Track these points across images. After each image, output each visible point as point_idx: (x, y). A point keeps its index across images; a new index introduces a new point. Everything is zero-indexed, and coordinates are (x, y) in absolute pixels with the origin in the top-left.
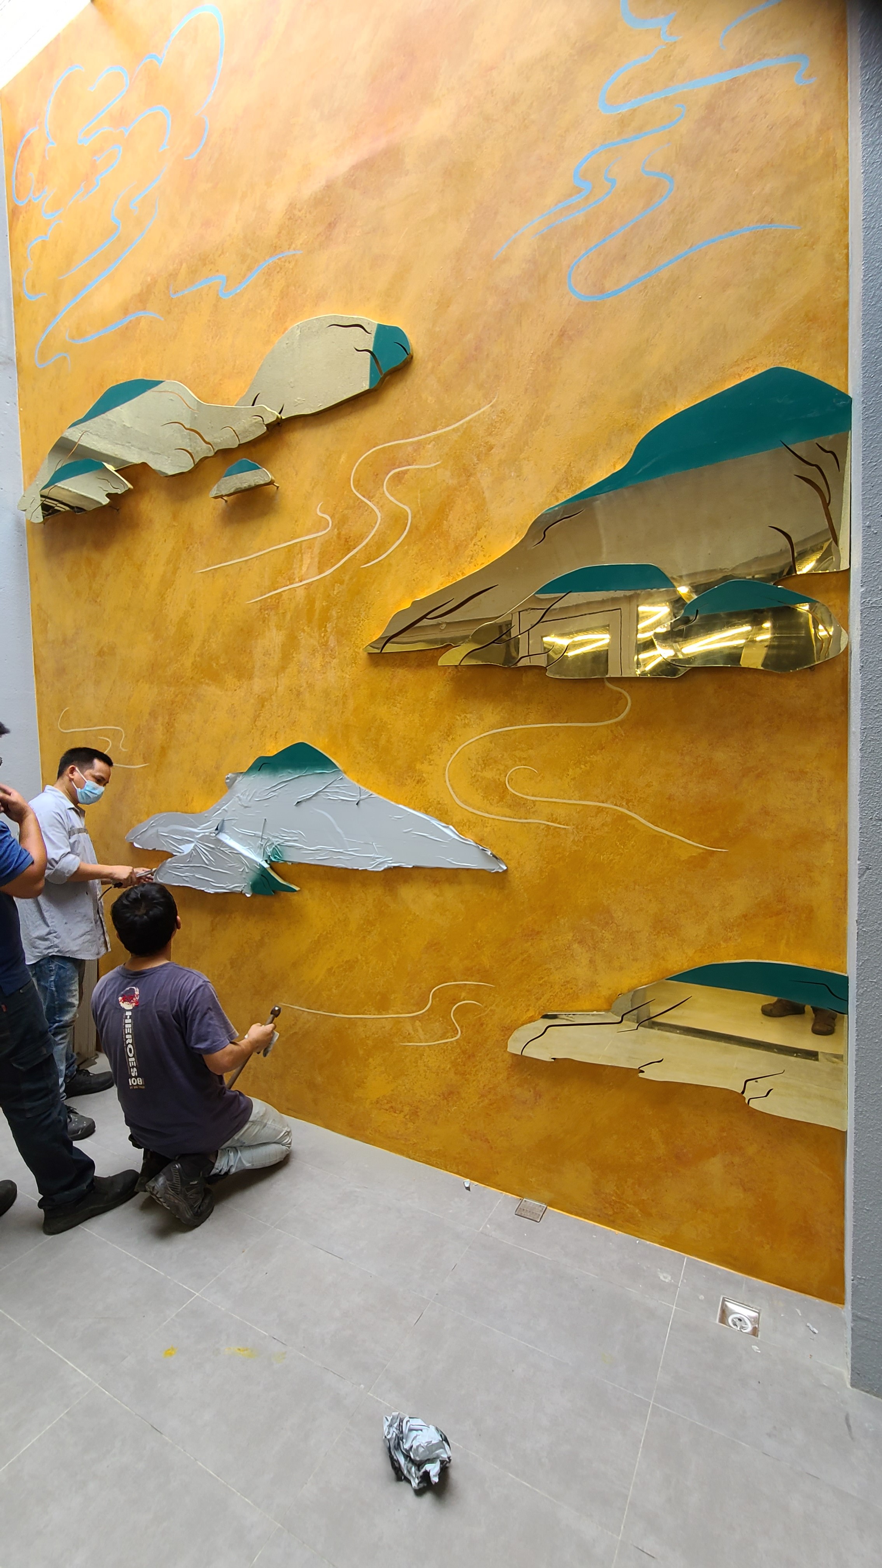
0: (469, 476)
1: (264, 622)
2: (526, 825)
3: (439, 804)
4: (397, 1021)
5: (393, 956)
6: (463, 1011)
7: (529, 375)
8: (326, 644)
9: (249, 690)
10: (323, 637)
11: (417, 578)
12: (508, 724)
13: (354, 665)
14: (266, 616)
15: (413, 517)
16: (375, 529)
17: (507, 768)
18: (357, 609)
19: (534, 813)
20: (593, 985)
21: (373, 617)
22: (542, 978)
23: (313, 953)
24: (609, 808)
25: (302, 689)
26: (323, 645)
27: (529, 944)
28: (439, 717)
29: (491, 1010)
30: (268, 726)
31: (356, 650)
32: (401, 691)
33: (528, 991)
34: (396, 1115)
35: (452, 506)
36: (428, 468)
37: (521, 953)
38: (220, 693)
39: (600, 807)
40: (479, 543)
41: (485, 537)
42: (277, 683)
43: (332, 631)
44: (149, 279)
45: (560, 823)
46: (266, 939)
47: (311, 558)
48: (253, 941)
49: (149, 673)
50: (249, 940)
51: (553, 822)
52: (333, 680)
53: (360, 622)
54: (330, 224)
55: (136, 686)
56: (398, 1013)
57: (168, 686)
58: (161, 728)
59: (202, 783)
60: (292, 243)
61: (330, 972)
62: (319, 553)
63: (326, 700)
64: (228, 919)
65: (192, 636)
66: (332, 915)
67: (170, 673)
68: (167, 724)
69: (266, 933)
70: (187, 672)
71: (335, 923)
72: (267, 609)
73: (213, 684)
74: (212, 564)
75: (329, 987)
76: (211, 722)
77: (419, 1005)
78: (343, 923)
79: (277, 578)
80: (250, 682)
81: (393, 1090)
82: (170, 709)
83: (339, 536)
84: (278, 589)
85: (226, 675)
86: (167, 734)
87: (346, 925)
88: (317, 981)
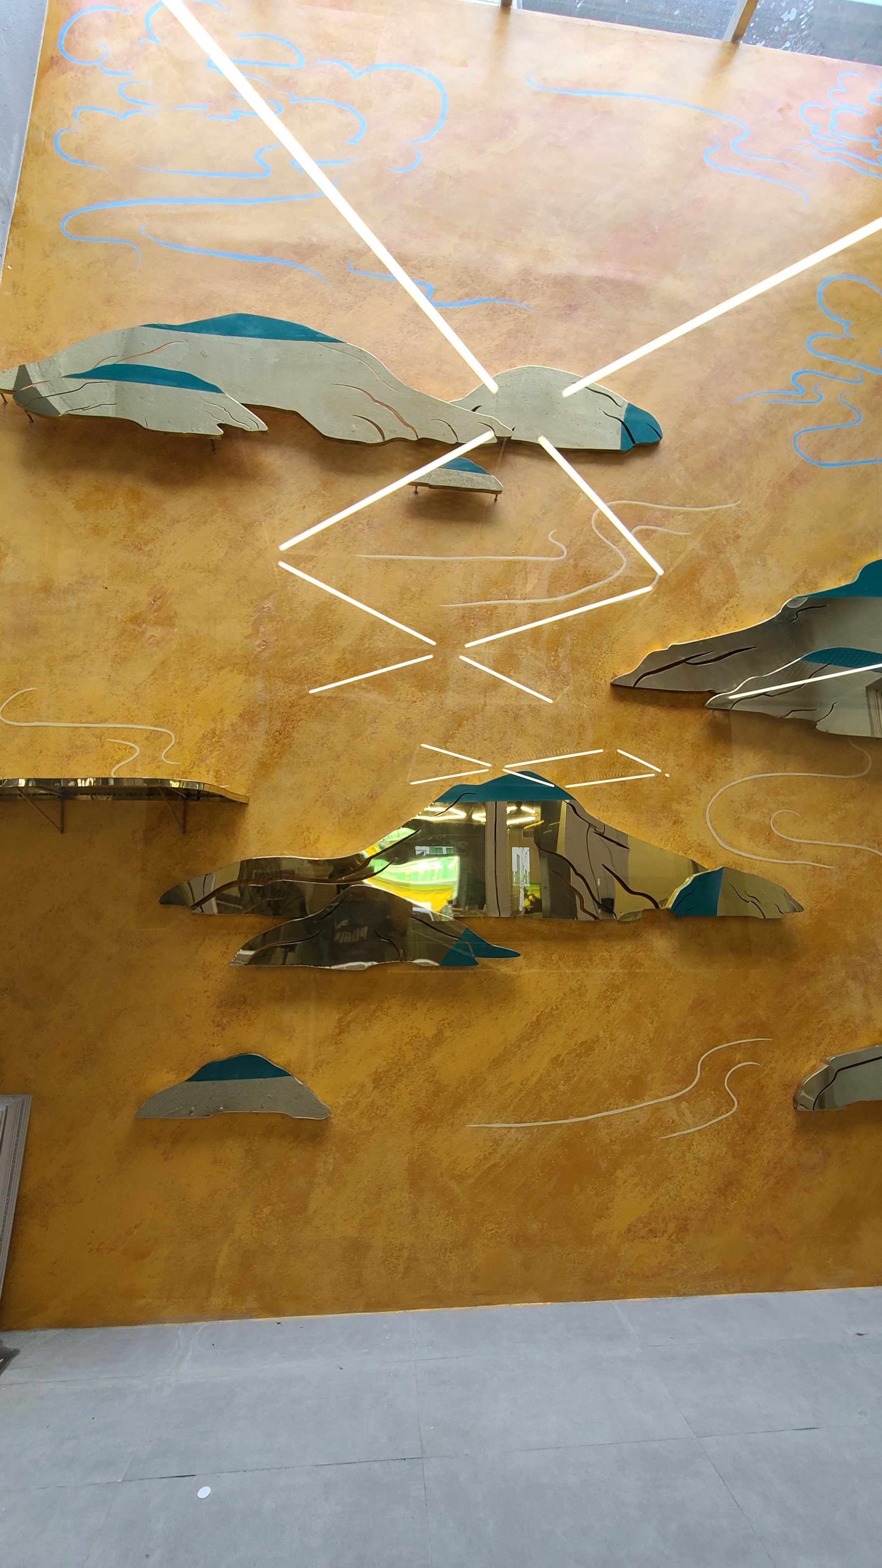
0: (719, 553)
1: (467, 631)
2: (794, 866)
3: (701, 846)
4: (656, 1109)
5: (649, 1025)
6: (738, 1076)
7: (768, 494)
8: (555, 669)
9: (438, 704)
10: (554, 661)
11: (669, 624)
12: (769, 771)
13: (593, 695)
16: (620, 571)
17: (771, 811)
18: (597, 640)
19: (799, 854)
20: (869, 1019)
21: (617, 652)
22: (821, 1021)
23: (528, 1040)
24: (864, 850)
25: (521, 713)
26: (553, 669)
27: (805, 987)
28: (697, 758)
29: (771, 1069)
31: (597, 681)
32: (652, 728)
33: (808, 1038)
34: (657, 1240)
35: (703, 572)
36: (677, 535)
37: (798, 999)
39: (858, 849)
40: (731, 609)
41: (737, 605)
43: (565, 657)
44: (315, 240)
45: (824, 864)
46: (447, 1033)
47: (539, 579)
48: (421, 1039)
49: (247, 662)
50: (414, 1038)
51: (818, 862)
52: (566, 708)
53: (602, 654)
54: (570, 306)
55: (216, 675)
56: (657, 1097)
57: (286, 682)
58: (264, 737)
59: (340, 816)
60: (524, 299)
61: (556, 1061)
62: (550, 577)
63: (556, 728)
64: (375, 1011)
65: (340, 627)
66: (559, 985)
67: (292, 666)
68: (277, 733)
69: (448, 1024)
70: (326, 670)
71: (565, 994)
72: (474, 618)
73: (374, 690)
74: (387, 553)
75: (553, 1084)
76: (367, 737)
77: (685, 1080)
78: (576, 993)
79: (490, 589)
80: (440, 695)
81: (652, 1206)
82: (286, 713)
83: (576, 566)
84: (491, 600)
85: (399, 682)
86: (275, 746)
87: (580, 995)
88: (534, 1080)
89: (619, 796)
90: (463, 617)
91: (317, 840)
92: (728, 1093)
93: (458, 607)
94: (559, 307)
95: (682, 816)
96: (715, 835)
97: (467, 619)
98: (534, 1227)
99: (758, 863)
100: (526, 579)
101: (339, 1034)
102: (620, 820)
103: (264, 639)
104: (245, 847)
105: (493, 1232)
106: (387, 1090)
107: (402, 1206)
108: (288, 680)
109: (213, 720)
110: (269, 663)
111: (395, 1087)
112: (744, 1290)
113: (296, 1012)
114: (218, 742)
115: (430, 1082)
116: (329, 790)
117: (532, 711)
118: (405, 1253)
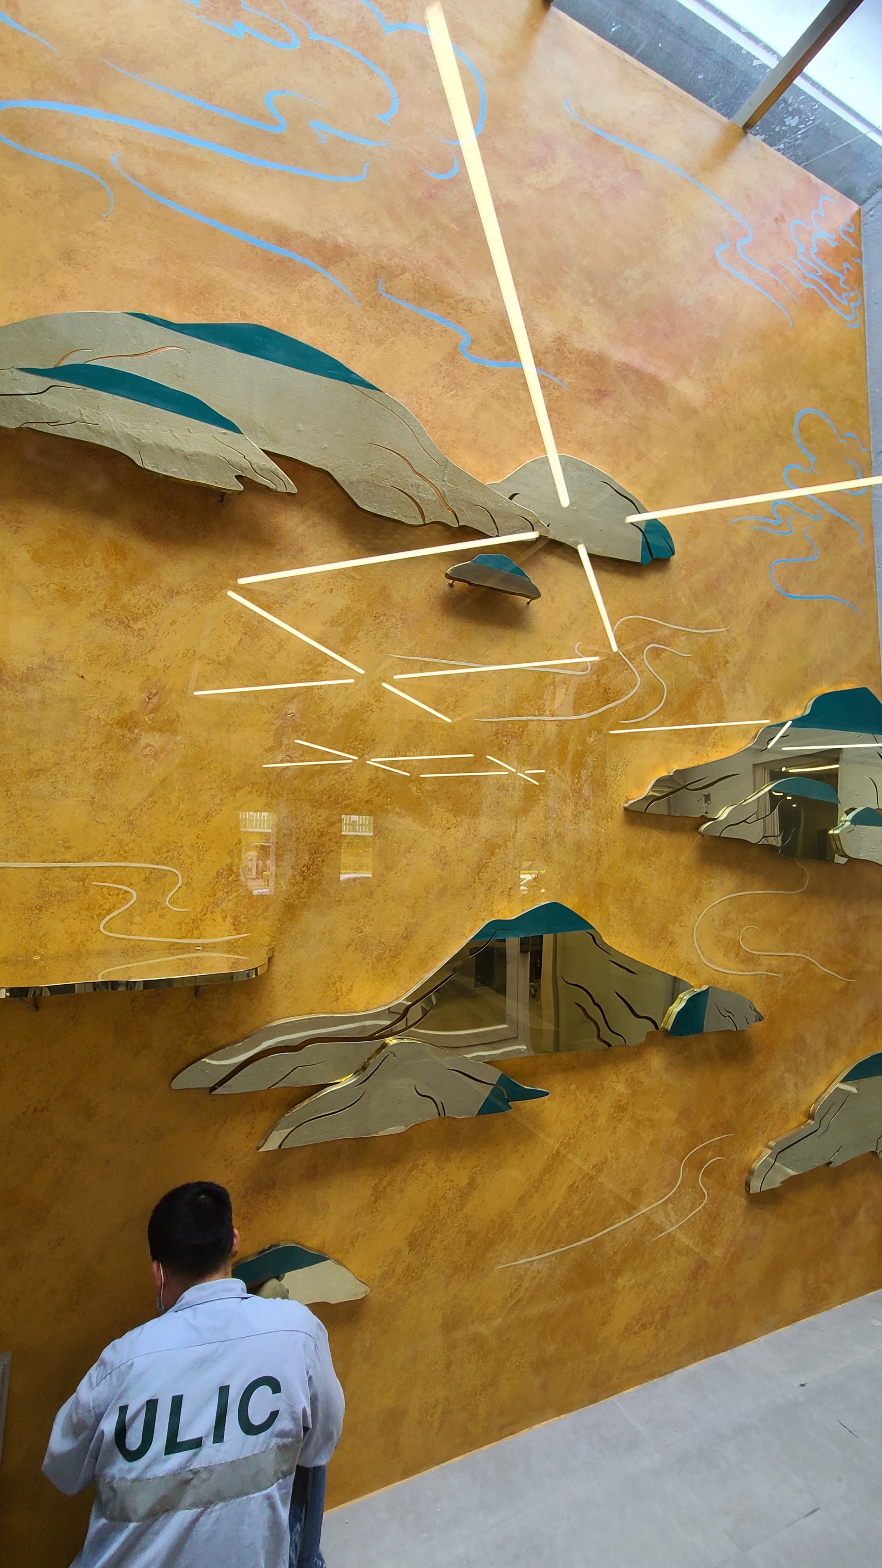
0: (712, 677)
2: (754, 977)
3: (689, 964)
4: (650, 1214)
5: (646, 1139)
6: (709, 1172)
7: (750, 622)
8: (578, 792)
9: (472, 831)
10: (577, 784)
12: (741, 890)
13: (609, 819)
14: (504, 743)
15: (669, 693)
16: (634, 690)
17: (741, 927)
18: (614, 762)
19: (758, 965)
20: (797, 1103)
21: (630, 775)
22: (766, 1111)
23: (549, 1173)
24: (801, 957)
25: (549, 839)
26: (576, 792)
27: (757, 1083)
28: (689, 880)
29: (731, 1160)
30: (499, 879)
31: (612, 804)
32: (656, 852)
34: (646, 1332)
35: (700, 696)
36: (681, 656)
37: (752, 1094)
38: (420, 829)
39: (797, 956)
40: (719, 734)
41: (724, 730)
42: (516, 827)
43: (587, 780)
44: (341, 240)
45: (774, 973)
46: (479, 1180)
47: (566, 695)
48: (455, 1191)
49: (268, 781)
50: (448, 1191)
51: (770, 972)
52: (587, 833)
53: (617, 777)
54: (600, 391)
55: (230, 798)
56: (651, 1204)
57: (314, 806)
58: (290, 873)
59: (374, 960)
60: (558, 373)
61: (572, 1189)
62: (575, 693)
63: (577, 854)
64: (410, 1171)
65: (373, 741)
66: (576, 1114)
67: (320, 787)
68: (305, 868)
69: (480, 1170)
70: (358, 792)
71: (581, 1122)
72: (507, 735)
73: (408, 815)
74: (421, 654)
75: (569, 1210)
76: (401, 870)
77: (671, 1185)
78: (590, 1119)
79: (522, 703)
80: (473, 821)
81: (643, 1303)
82: (314, 843)
83: (598, 681)
84: (523, 716)
85: (434, 806)
86: (303, 883)
87: (593, 1121)
88: (554, 1209)
89: (628, 921)
90: (497, 733)
91: (350, 990)
92: (702, 1189)
93: (492, 722)
94: (589, 390)
95: (675, 936)
96: (700, 953)
97: (499, 735)
98: (551, 1348)
99: (730, 976)
100: (554, 693)
101: (375, 1202)
102: (629, 945)
103: (288, 754)
104: (271, 1007)
105: (517, 1364)
106: (423, 1250)
107: (436, 1363)
108: (317, 804)
109: (229, 853)
110: (293, 782)
111: (430, 1245)
112: (707, 1356)
113: (330, 1187)
114: (235, 881)
115: (463, 1233)
116: (362, 932)
117: (557, 837)
118: (440, 1408)
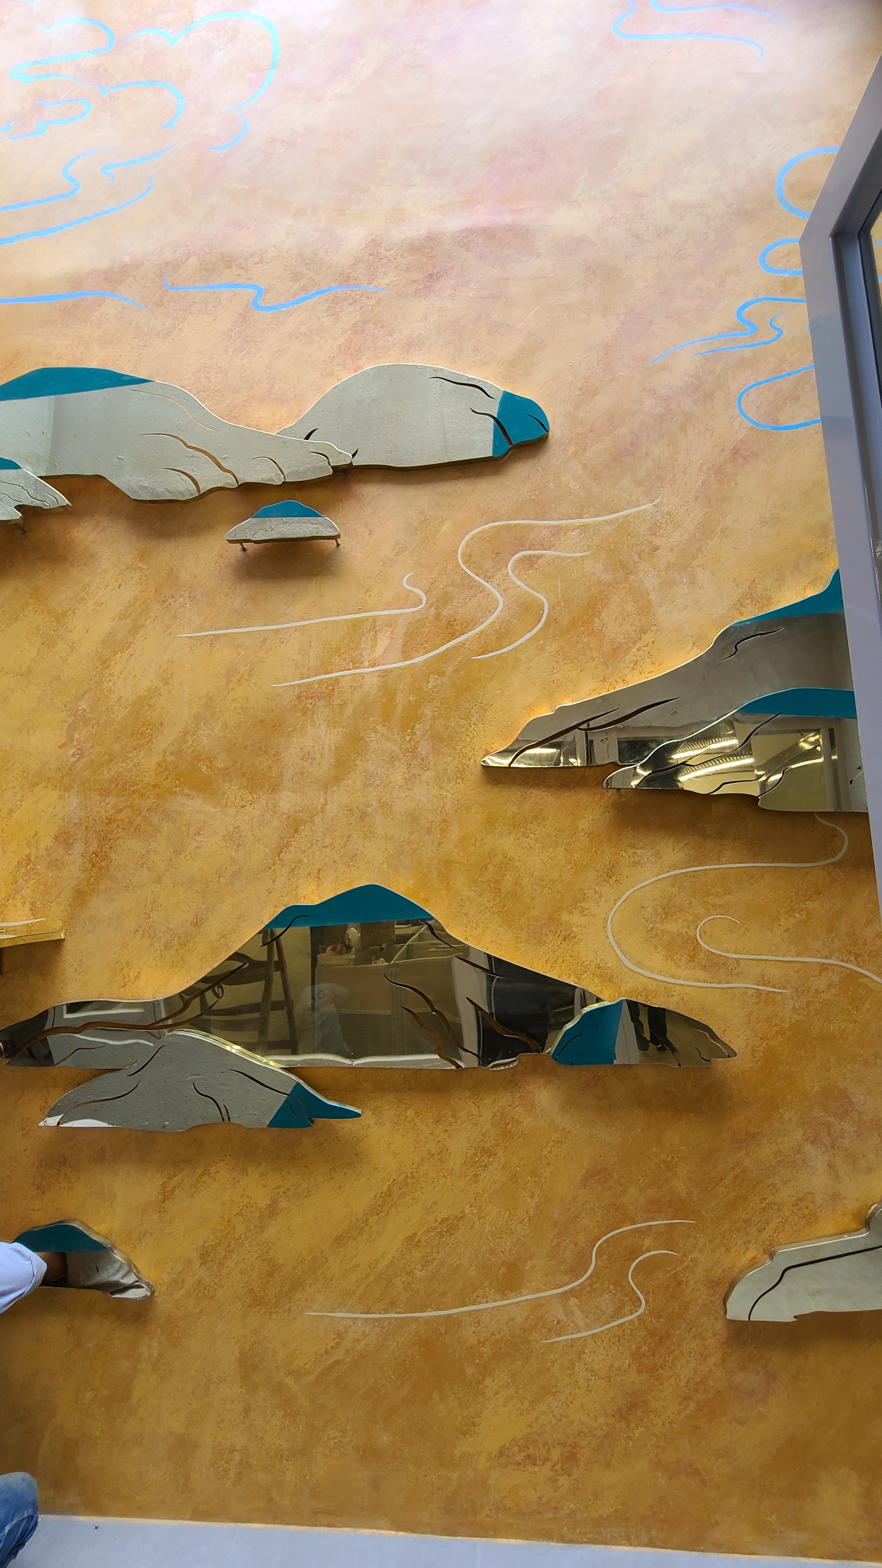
0: (628, 574)
1: (304, 714)
2: (729, 991)
3: (600, 967)
4: (538, 1305)
5: (529, 1200)
6: (648, 1268)
7: (699, 484)
8: (412, 752)
9: (271, 807)
10: (409, 742)
11: (558, 680)
12: (696, 864)
13: (460, 781)
14: (310, 706)
15: (552, 608)
16: (495, 616)
17: (698, 918)
18: (466, 709)
19: (737, 974)
20: (835, 1197)
21: (491, 722)
22: (765, 1199)
23: (378, 1214)
24: (834, 965)
25: (369, 810)
26: (409, 751)
27: (743, 1152)
28: (596, 852)
29: (693, 1260)
30: (305, 860)
31: (464, 761)
32: (535, 817)
33: (745, 1221)
34: (536, 1469)
35: (607, 603)
36: (571, 558)
37: (733, 1168)
38: (212, 809)
39: (824, 964)
40: (644, 649)
41: (653, 642)
42: (326, 799)
43: (424, 735)
44: (127, 259)
45: (773, 987)
46: (283, 1204)
47: (391, 638)
48: (253, 1209)
49: (61, 775)
50: (244, 1208)
51: (764, 985)
52: (424, 800)
53: (471, 726)
54: (431, 275)
55: (29, 794)
56: (538, 1290)
57: (102, 795)
58: (80, 861)
59: (162, 947)
60: (373, 279)
61: (411, 1241)
62: (405, 634)
63: (412, 826)
64: (201, 1176)
65: (161, 724)
66: (416, 1148)
67: (108, 775)
68: (94, 855)
69: (284, 1193)
70: (145, 777)
71: (422, 1159)
72: (312, 698)
73: (198, 796)
74: (212, 628)
75: (408, 1268)
76: (190, 853)
77: (575, 1271)
78: (436, 1158)
79: (331, 658)
80: (272, 796)
81: (530, 1426)
82: (103, 831)
83: (437, 617)
84: (332, 672)
85: (226, 784)
86: (92, 870)
87: (442, 1161)
88: (385, 1262)
89: (492, 908)
90: (299, 697)
91: (138, 977)
92: (633, 1290)
93: (293, 685)
94: (417, 281)
95: (574, 929)
96: (619, 952)
97: (303, 699)
98: (385, 1439)
99: (678, 988)
100: (375, 640)
101: (163, 1201)
102: (494, 939)
103: (78, 747)
104: (62, 988)
105: (337, 1440)
106: (215, 1267)
107: (233, 1402)
108: (105, 792)
109: (28, 845)
110: (84, 774)
111: (224, 1264)
112: (651, 1544)
113: (117, 1175)
114: (33, 869)
115: (264, 1260)
116: (150, 918)
117: (382, 807)
118: (237, 1457)
